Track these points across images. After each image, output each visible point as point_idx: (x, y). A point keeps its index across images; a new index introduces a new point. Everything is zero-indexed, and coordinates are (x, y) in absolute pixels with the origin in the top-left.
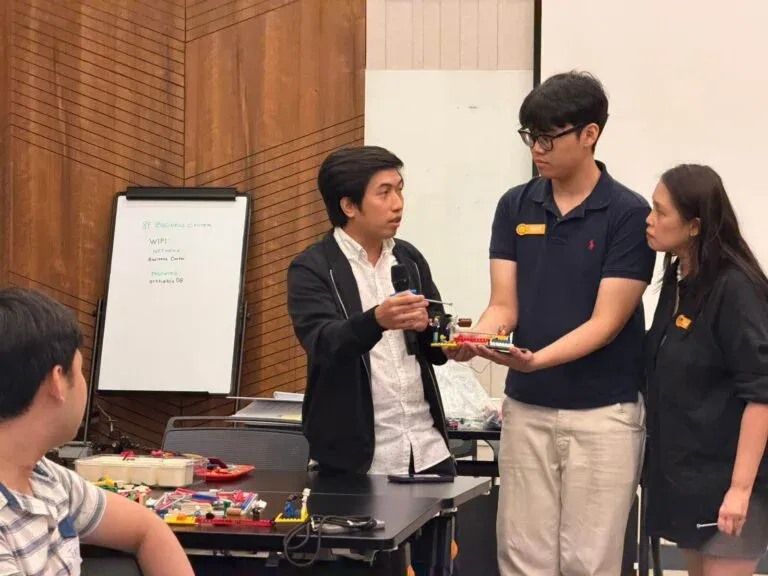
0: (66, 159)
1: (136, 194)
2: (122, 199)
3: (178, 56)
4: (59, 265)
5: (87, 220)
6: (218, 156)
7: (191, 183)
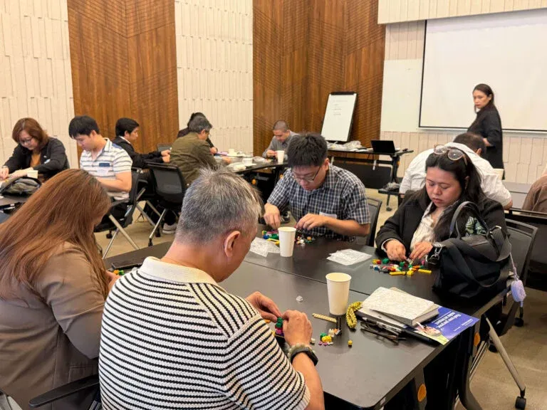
0: (320, 86)
1: (333, 94)
2: (330, 95)
3: (343, 60)
4: (318, 111)
5: (323, 100)
6: (351, 84)
7: (345, 91)
